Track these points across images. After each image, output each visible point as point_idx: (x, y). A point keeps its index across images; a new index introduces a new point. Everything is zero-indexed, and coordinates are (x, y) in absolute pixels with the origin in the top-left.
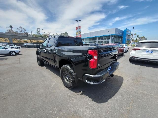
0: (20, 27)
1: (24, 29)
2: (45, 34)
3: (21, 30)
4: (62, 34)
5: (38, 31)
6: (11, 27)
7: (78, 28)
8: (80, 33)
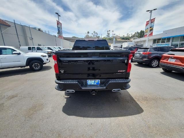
0: (94, 32)
1: (97, 33)
2: (115, 35)
3: (94, 34)
4: (136, 33)
5: (108, 33)
6: (88, 33)
7: (149, 22)
8: (151, 30)
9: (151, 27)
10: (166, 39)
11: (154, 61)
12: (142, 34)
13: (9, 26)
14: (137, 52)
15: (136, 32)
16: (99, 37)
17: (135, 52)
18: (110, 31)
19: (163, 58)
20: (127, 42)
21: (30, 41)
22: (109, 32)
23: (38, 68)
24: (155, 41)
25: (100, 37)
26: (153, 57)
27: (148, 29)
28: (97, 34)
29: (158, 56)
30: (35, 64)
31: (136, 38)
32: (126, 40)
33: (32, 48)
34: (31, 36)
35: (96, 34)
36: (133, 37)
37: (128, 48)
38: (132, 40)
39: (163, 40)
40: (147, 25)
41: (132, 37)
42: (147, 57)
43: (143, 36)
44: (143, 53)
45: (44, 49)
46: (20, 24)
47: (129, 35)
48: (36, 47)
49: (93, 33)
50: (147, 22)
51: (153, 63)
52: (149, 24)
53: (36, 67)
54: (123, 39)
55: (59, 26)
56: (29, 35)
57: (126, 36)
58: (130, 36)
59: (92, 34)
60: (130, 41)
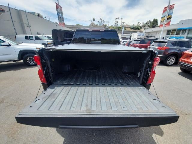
0: (101, 19)
2: (124, 24)
6: (94, 20)
7: (167, 8)
8: (169, 18)
9: (168, 15)
10: (182, 30)
11: (171, 59)
12: (155, 23)
13: (4, 11)
14: (151, 46)
15: (149, 21)
16: (106, 25)
17: (148, 46)
18: (118, 18)
19: (184, 56)
20: (137, 32)
21: (27, 29)
22: (117, 20)
23: (34, 62)
24: (169, 32)
25: (108, 26)
26: (170, 53)
27: (165, 16)
28: (104, 22)
29: (176, 52)
30: (29, 58)
31: (148, 27)
32: (136, 30)
33: (30, 37)
34: (27, 23)
35: (102, 22)
36: (144, 26)
37: (139, 40)
38: (143, 30)
39: (178, 31)
40: (164, 11)
41: (142, 27)
42: (162, 54)
43: (155, 25)
44: (158, 48)
45: (43, 38)
46: (15, 8)
47: (139, 24)
48: (34, 36)
49: (100, 21)
50: (164, 8)
51: (169, 61)
52: (167, 11)
53: (31, 61)
54: (133, 28)
55: (59, 10)
56: (25, 21)
57: (136, 25)
58: (141, 25)
59: (98, 21)
60: (140, 31)
